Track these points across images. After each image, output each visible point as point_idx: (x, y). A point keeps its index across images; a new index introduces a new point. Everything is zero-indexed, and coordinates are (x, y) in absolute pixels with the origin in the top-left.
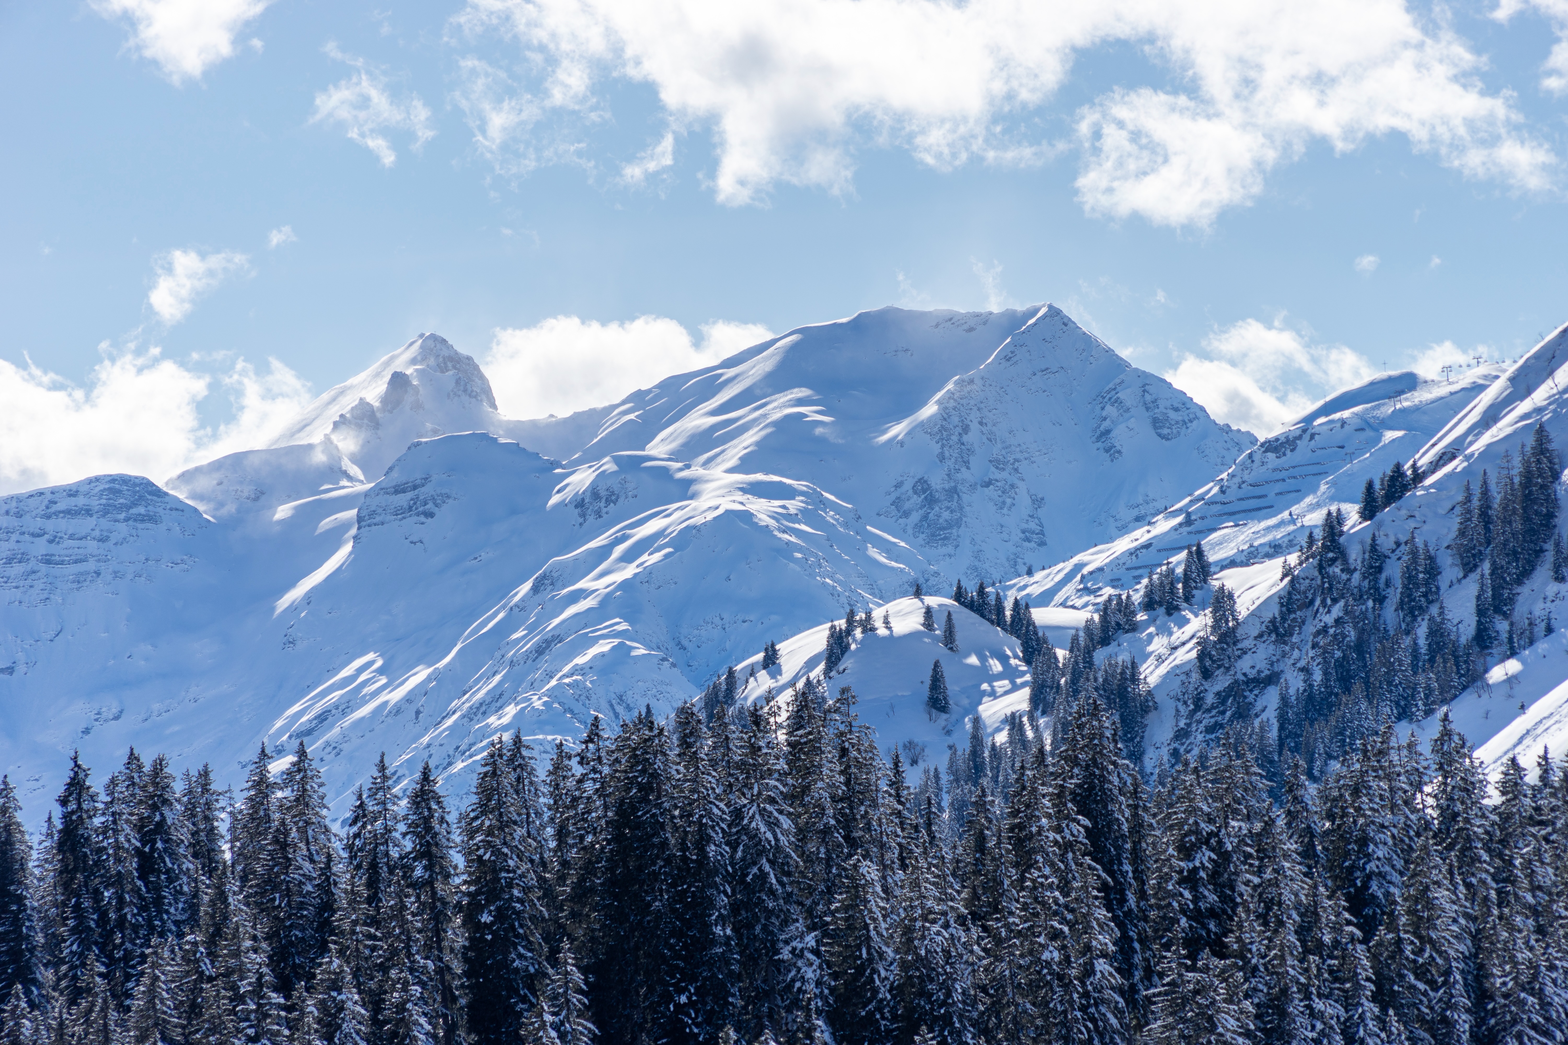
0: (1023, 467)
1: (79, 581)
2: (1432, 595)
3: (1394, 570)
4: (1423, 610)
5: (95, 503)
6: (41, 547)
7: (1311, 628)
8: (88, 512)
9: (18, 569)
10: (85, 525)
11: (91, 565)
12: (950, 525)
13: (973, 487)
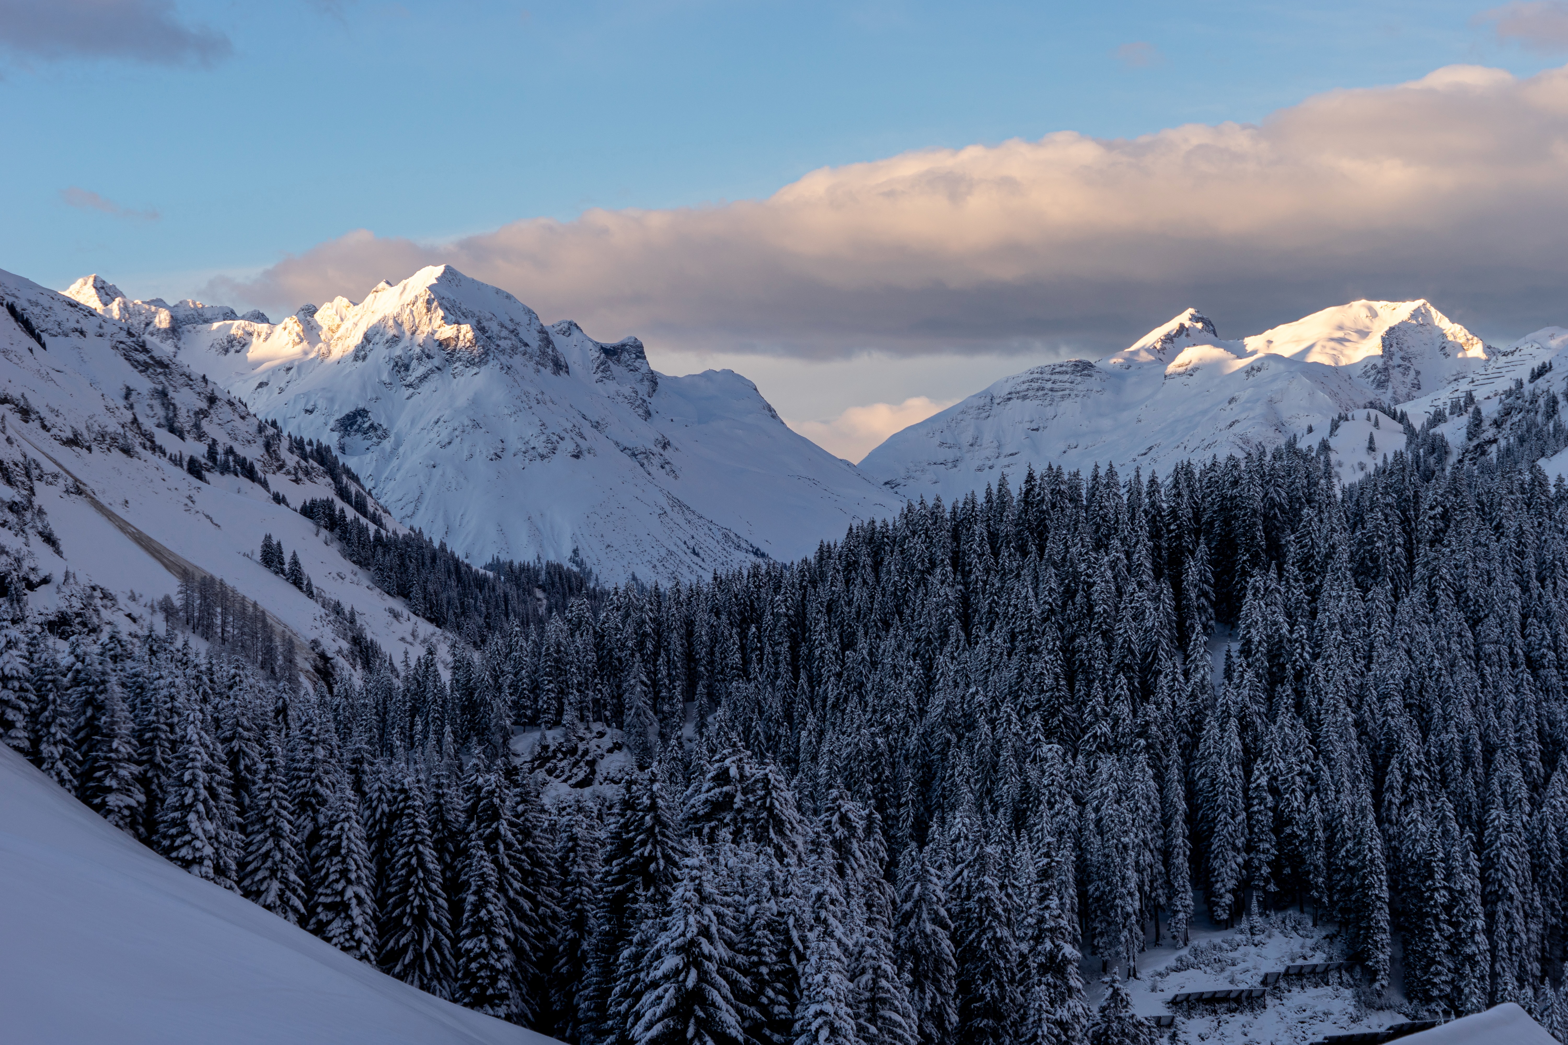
0: (1413, 360)
1: (1063, 397)
2: (1555, 411)
3: (1541, 402)
4: (1552, 417)
5: (1069, 369)
6: (1049, 385)
7: (1509, 423)
8: (1067, 373)
9: (1041, 393)
10: (1066, 377)
11: (1067, 392)
12: (1385, 381)
13: (1394, 367)
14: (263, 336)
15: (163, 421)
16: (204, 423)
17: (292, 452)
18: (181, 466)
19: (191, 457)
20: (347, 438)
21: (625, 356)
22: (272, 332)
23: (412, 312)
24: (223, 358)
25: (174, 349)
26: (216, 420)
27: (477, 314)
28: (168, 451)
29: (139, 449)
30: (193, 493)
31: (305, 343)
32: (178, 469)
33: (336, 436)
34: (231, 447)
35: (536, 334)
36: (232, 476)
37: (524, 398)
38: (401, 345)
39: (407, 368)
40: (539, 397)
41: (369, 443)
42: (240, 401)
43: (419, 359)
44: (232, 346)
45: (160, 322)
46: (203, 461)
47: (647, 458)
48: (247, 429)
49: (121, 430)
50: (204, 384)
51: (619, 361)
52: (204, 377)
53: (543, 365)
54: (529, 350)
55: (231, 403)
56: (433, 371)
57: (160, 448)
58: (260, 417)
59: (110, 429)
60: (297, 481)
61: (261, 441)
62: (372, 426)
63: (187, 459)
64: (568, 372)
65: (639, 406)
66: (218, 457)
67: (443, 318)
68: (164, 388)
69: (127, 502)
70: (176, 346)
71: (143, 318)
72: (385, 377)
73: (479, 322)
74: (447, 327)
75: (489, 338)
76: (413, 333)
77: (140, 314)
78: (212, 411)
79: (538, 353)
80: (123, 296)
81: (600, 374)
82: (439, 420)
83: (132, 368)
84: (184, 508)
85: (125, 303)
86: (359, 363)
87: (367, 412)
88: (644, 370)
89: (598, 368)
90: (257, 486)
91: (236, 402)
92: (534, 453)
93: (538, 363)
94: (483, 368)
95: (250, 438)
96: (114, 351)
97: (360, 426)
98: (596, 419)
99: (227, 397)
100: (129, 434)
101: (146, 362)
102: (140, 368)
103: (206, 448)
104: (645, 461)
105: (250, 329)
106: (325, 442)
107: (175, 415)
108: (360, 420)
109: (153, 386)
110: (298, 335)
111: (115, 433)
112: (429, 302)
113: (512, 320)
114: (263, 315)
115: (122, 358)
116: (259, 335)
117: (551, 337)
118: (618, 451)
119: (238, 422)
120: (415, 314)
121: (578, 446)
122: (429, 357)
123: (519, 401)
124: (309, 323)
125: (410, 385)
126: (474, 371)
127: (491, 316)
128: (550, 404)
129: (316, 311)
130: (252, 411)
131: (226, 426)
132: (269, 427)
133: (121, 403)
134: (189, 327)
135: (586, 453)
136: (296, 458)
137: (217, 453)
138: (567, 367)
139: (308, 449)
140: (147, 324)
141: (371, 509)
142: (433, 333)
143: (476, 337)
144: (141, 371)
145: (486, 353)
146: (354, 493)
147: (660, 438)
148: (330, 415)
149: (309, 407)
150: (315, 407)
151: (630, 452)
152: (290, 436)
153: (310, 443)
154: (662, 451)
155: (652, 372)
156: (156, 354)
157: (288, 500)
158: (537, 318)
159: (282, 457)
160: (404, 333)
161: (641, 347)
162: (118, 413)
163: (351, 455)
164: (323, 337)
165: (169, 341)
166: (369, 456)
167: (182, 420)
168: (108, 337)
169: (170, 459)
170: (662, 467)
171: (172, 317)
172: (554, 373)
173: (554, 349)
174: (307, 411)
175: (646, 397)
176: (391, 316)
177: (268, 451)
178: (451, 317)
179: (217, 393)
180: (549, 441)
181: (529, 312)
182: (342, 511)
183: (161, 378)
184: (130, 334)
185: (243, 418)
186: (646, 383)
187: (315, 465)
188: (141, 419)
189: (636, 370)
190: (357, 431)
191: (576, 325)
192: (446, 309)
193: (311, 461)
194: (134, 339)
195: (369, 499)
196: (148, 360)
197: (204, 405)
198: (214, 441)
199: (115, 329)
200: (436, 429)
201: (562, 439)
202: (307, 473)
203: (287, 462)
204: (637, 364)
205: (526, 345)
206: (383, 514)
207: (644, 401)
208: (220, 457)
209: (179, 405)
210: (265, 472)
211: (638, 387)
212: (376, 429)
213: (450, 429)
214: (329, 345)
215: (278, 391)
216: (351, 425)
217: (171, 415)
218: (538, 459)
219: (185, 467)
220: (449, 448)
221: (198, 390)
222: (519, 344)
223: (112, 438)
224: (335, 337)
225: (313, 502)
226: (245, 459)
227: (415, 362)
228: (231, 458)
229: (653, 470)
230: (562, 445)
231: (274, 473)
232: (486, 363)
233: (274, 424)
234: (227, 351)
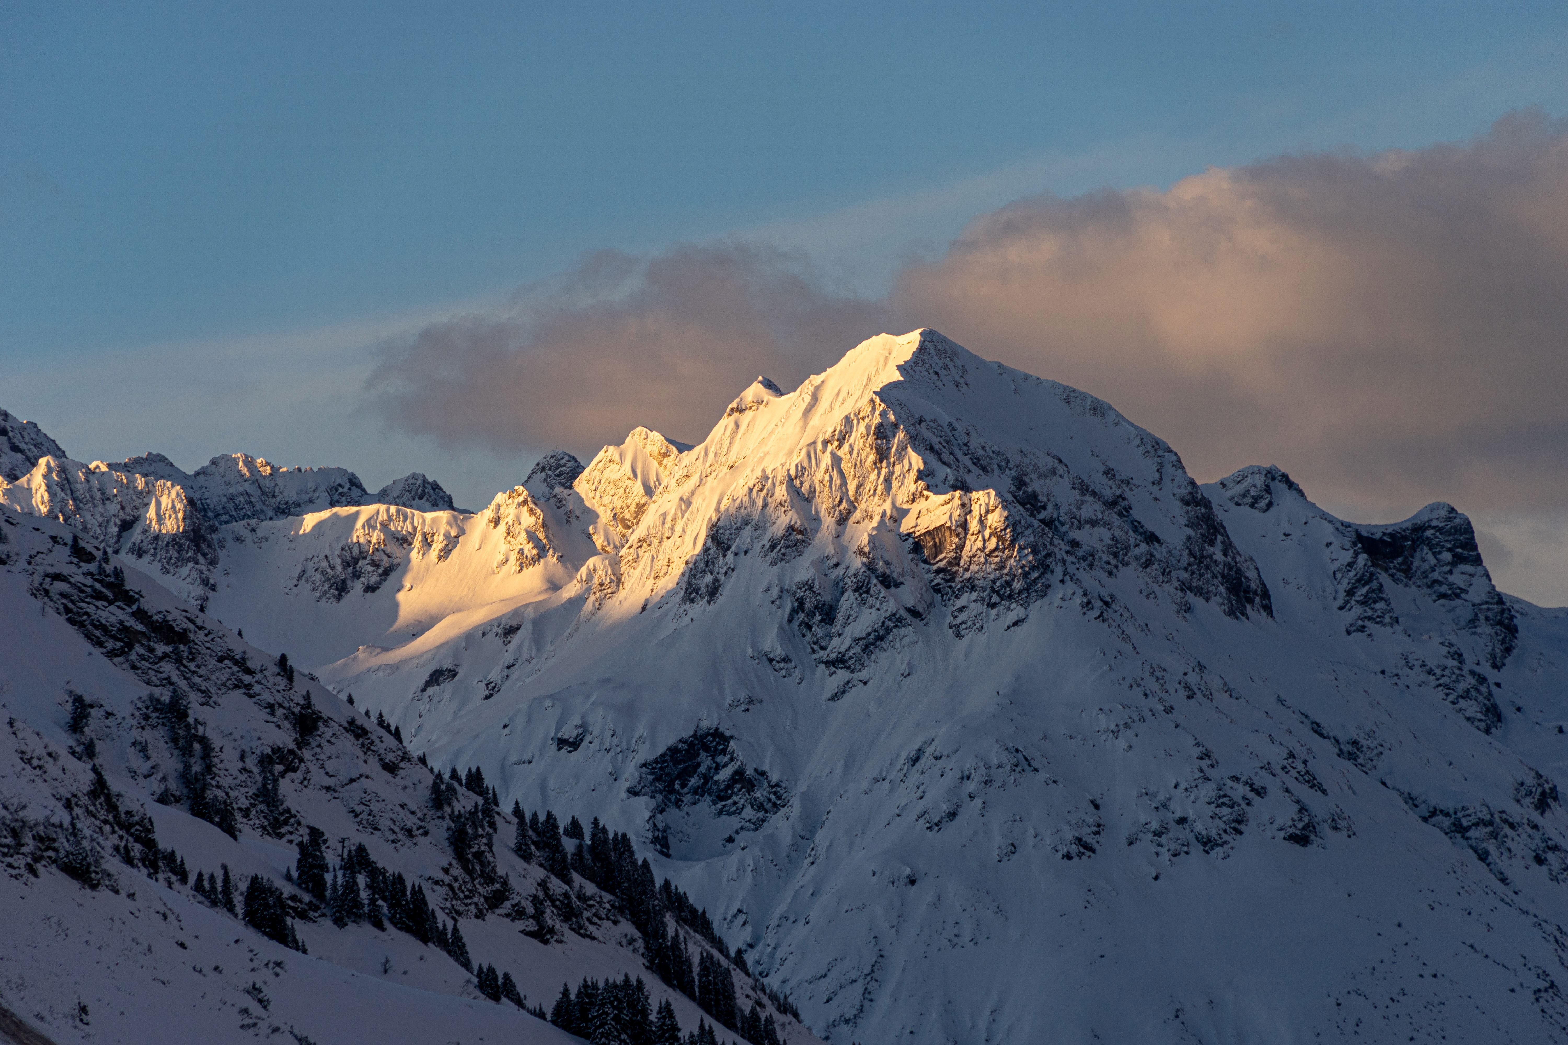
14: (438, 545)
15: (173, 785)
16: (287, 786)
17: (526, 857)
18: (230, 907)
19: (255, 879)
20: (672, 811)
21: (1423, 560)
22: (462, 532)
23: (837, 461)
24: (329, 606)
25: (198, 590)
26: (318, 777)
27: (1015, 459)
28: (193, 869)
29: (112, 864)
30: (262, 977)
31: (551, 559)
32: (220, 915)
33: (643, 806)
34: (361, 849)
35: (1178, 508)
36: (367, 929)
37: (1152, 685)
38: (811, 554)
39: (828, 614)
40: (1193, 679)
41: (734, 822)
42: (381, 722)
43: (862, 588)
44: (356, 576)
45: (160, 518)
46: (287, 890)
47: (1494, 835)
48: (403, 798)
49: (62, 816)
50: (283, 682)
51: (1407, 571)
52: (283, 661)
53: (1198, 591)
54: (1160, 552)
55: (356, 730)
56: (898, 621)
57: (170, 858)
58: (437, 763)
59: (34, 814)
60: (542, 934)
61: (440, 830)
62: (739, 775)
63: (243, 886)
64: (1268, 609)
65: (1466, 696)
66: (328, 877)
67: (921, 476)
68: (176, 695)
69: (83, 1009)
70: (205, 582)
71: (113, 508)
72: (771, 643)
73: (1020, 482)
74: (936, 499)
75: (1048, 523)
76: (842, 521)
77: (106, 499)
78: (307, 754)
79: (1186, 559)
80: (59, 453)
81: (1357, 610)
82: (920, 752)
83: (88, 646)
84: (239, 1020)
85: (63, 470)
86: (699, 608)
87: (726, 740)
88: (1477, 594)
89: (1350, 593)
90: (435, 954)
91: (371, 725)
92: (1184, 834)
93: (1185, 587)
94: (1035, 607)
95: (411, 822)
96: (38, 603)
97: (706, 778)
98: (1353, 733)
99: (348, 712)
100: (86, 826)
101: (124, 628)
102: (110, 644)
103: (294, 854)
104: (1491, 846)
105: (401, 527)
106: (613, 824)
107: (209, 768)
108: (705, 761)
109: (144, 691)
110: (531, 536)
111: (48, 823)
112: (882, 433)
113: (1109, 472)
114: (435, 487)
115: (62, 620)
116: (427, 543)
117: (1220, 515)
118: (1413, 819)
119: (379, 780)
120: (846, 466)
121: (1303, 809)
122: (887, 581)
123: (1138, 692)
124: (560, 503)
125: (839, 662)
126: (1012, 617)
127: (1052, 463)
128: (1221, 698)
129: (577, 470)
130: (414, 748)
131: (343, 793)
132: (461, 790)
133: (62, 741)
134: (239, 527)
135: (1325, 829)
136: (540, 873)
137: (325, 868)
138: (1266, 595)
139: (569, 845)
140: (126, 526)
141: (745, 1005)
142: (900, 514)
143: (1011, 523)
144: (111, 654)
145: (1043, 567)
146: (696, 960)
147: (1530, 780)
148: (628, 751)
149: (569, 732)
150: (584, 729)
151: (1447, 822)
152: (518, 812)
153: (575, 829)
154: (1536, 817)
155: (1500, 599)
156: (152, 604)
157: (521, 989)
158: (1178, 464)
159: (501, 871)
160: (817, 519)
161: (1468, 529)
162: (53, 770)
163: (686, 858)
164: (599, 541)
165: (185, 570)
166: (733, 860)
167: (225, 782)
168: (22, 563)
169: (198, 887)
170: (1540, 860)
171: (191, 502)
172: (1231, 613)
173: (1228, 547)
174: (562, 743)
175: (1486, 669)
176: (781, 475)
177: (460, 855)
178: (943, 471)
179: (320, 705)
180: (1222, 800)
181: (1158, 448)
182: (666, 1011)
183: (167, 667)
184: (79, 553)
185: (391, 768)
186: (1485, 629)
187: (590, 889)
188: (114, 784)
189: (1456, 594)
190: (699, 792)
191: (1285, 478)
192: (927, 448)
193: (576, 878)
194: (92, 567)
195: (738, 978)
196: (131, 622)
197: (285, 738)
198: (315, 834)
199: (41, 543)
200: (914, 778)
201: (1260, 792)
202: (569, 913)
203: (513, 882)
204: (1457, 579)
205: (1152, 538)
206: (778, 1017)
207: (1482, 679)
208: (334, 878)
209: (216, 742)
210: (454, 914)
211: (1464, 641)
212: (750, 786)
213: (952, 777)
214: (615, 563)
215: (483, 691)
216: (684, 776)
217: (196, 768)
218: (1197, 850)
219: (240, 910)
220: (951, 828)
221: (267, 697)
222: (1133, 538)
223: (38, 838)
224: (633, 539)
225: (588, 990)
226: (400, 879)
227: (848, 600)
228: (361, 880)
229: (1513, 868)
230: (1260, 809)
231: (480, 915)
232: (1042, 595)
233: (475, 781)
234: (341, 589)
